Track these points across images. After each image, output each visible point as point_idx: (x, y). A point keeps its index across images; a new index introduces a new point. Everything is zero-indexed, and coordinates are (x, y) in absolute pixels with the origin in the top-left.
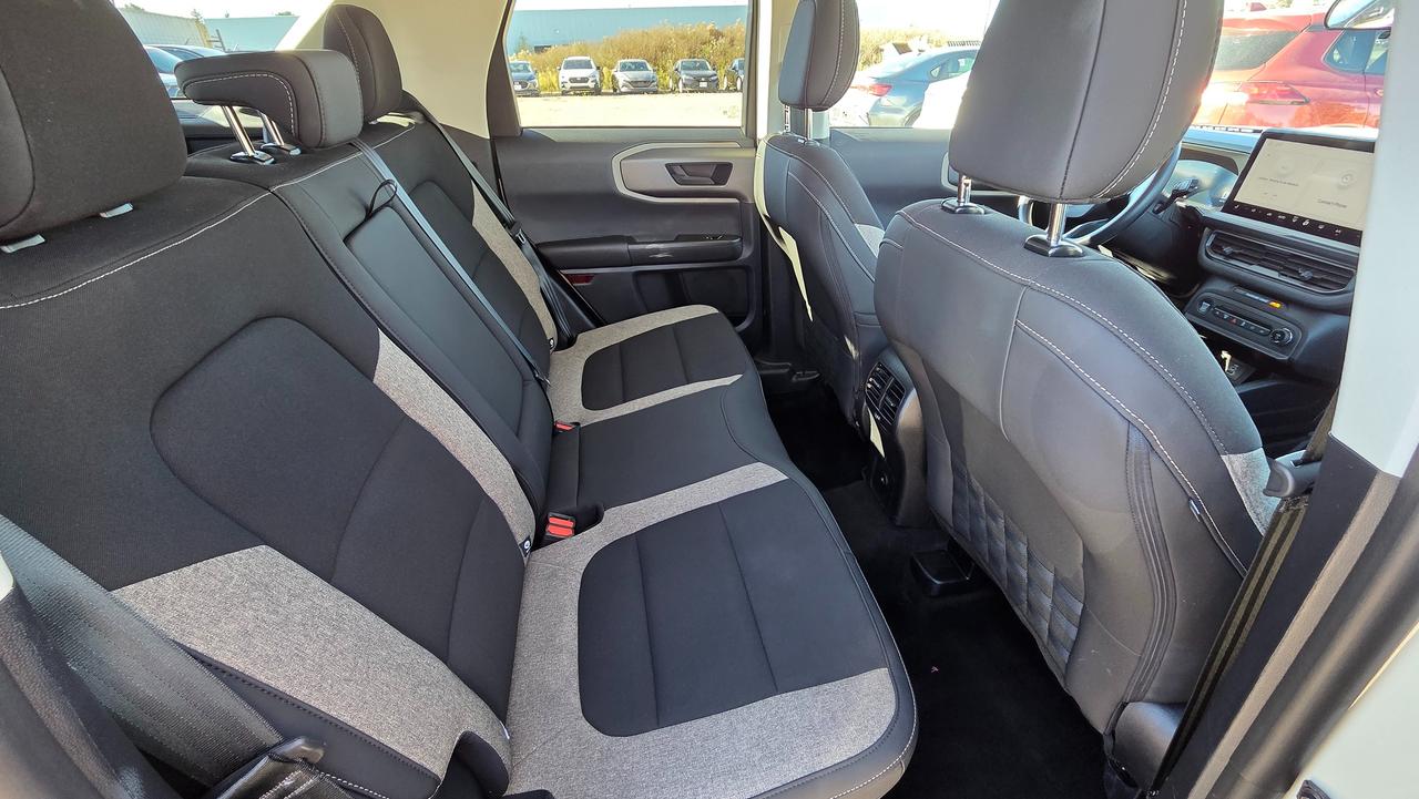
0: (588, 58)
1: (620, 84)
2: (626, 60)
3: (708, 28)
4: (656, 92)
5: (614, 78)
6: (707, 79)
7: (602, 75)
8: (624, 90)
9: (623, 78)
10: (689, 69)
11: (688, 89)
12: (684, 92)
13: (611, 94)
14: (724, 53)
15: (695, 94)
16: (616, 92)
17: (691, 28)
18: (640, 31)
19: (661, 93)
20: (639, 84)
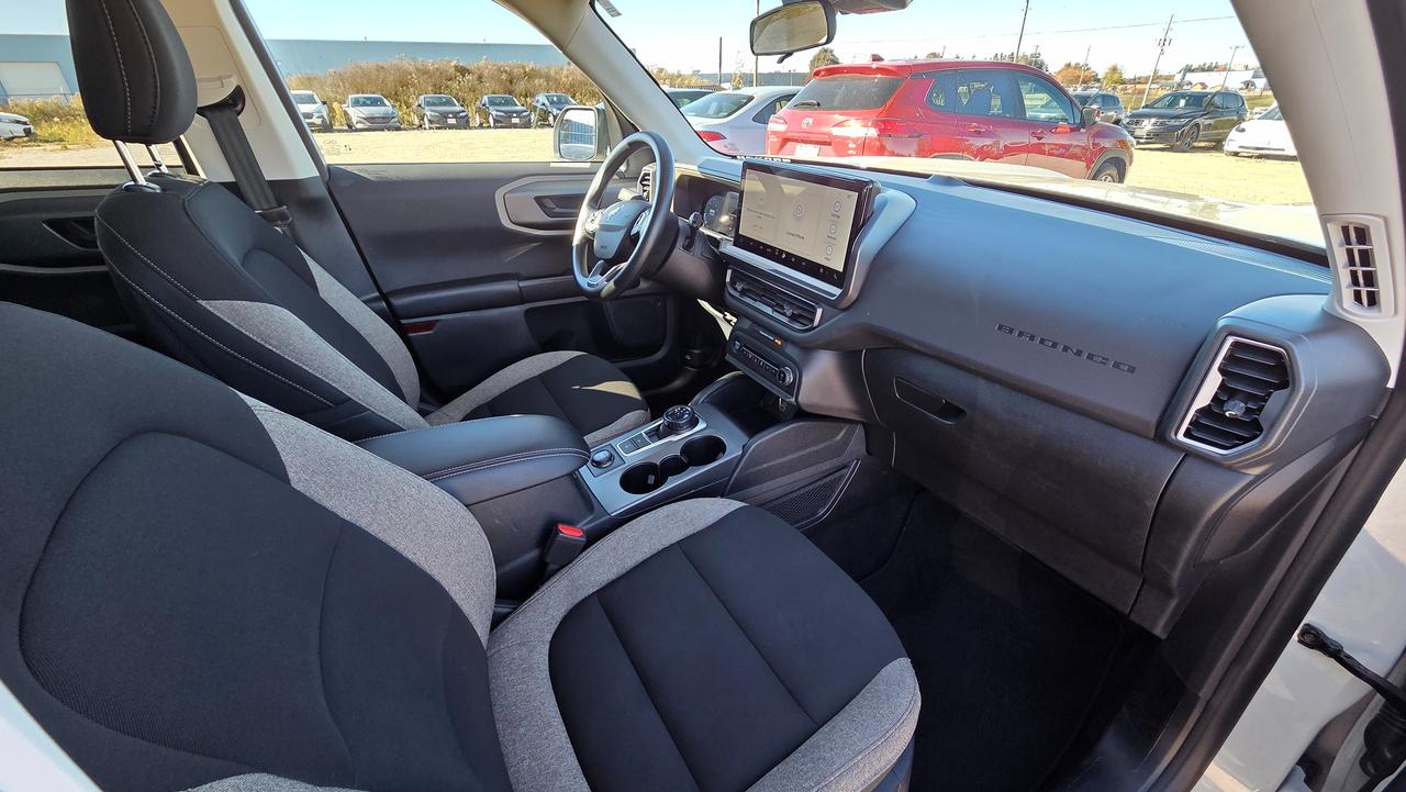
0: (311, 92)
1: (354, 120)
2: (360, 95)
3: (454, 63)
4: (398, 129)
5: (346, 113)
6: (455, 115)
7: (331, 110)
8: (359, 126)
9: (356, 114)
10: (434, 104)
11: (433, 126)
12: (430, 128)
13: (346, 131)
14: (473, 90)
15: (444, 131)
16: (351, 128)
17: (433, 64)
18: (374, 65)
19: (405, 129)
20: (378, 120)
